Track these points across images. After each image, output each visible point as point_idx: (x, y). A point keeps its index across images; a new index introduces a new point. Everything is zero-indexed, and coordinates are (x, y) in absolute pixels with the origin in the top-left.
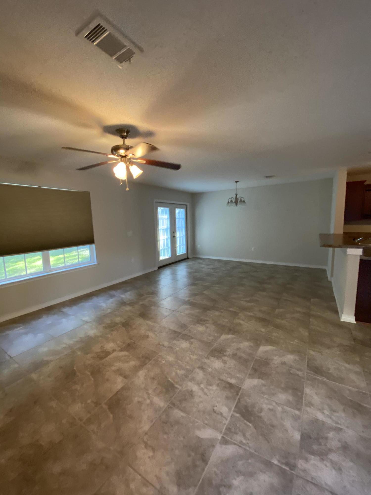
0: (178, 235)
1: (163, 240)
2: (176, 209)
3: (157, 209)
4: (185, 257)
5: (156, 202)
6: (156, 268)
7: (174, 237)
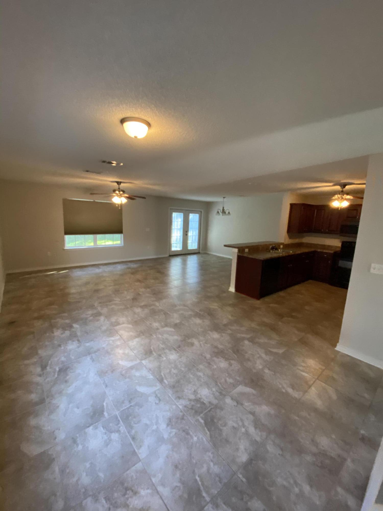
0: (190, 234)
1: (176, 236)
2: (190, 214)
3: (172, 214)
4: (197, 251)
5: (171, 209)
6: (167, 255)
7: (187, 235)
